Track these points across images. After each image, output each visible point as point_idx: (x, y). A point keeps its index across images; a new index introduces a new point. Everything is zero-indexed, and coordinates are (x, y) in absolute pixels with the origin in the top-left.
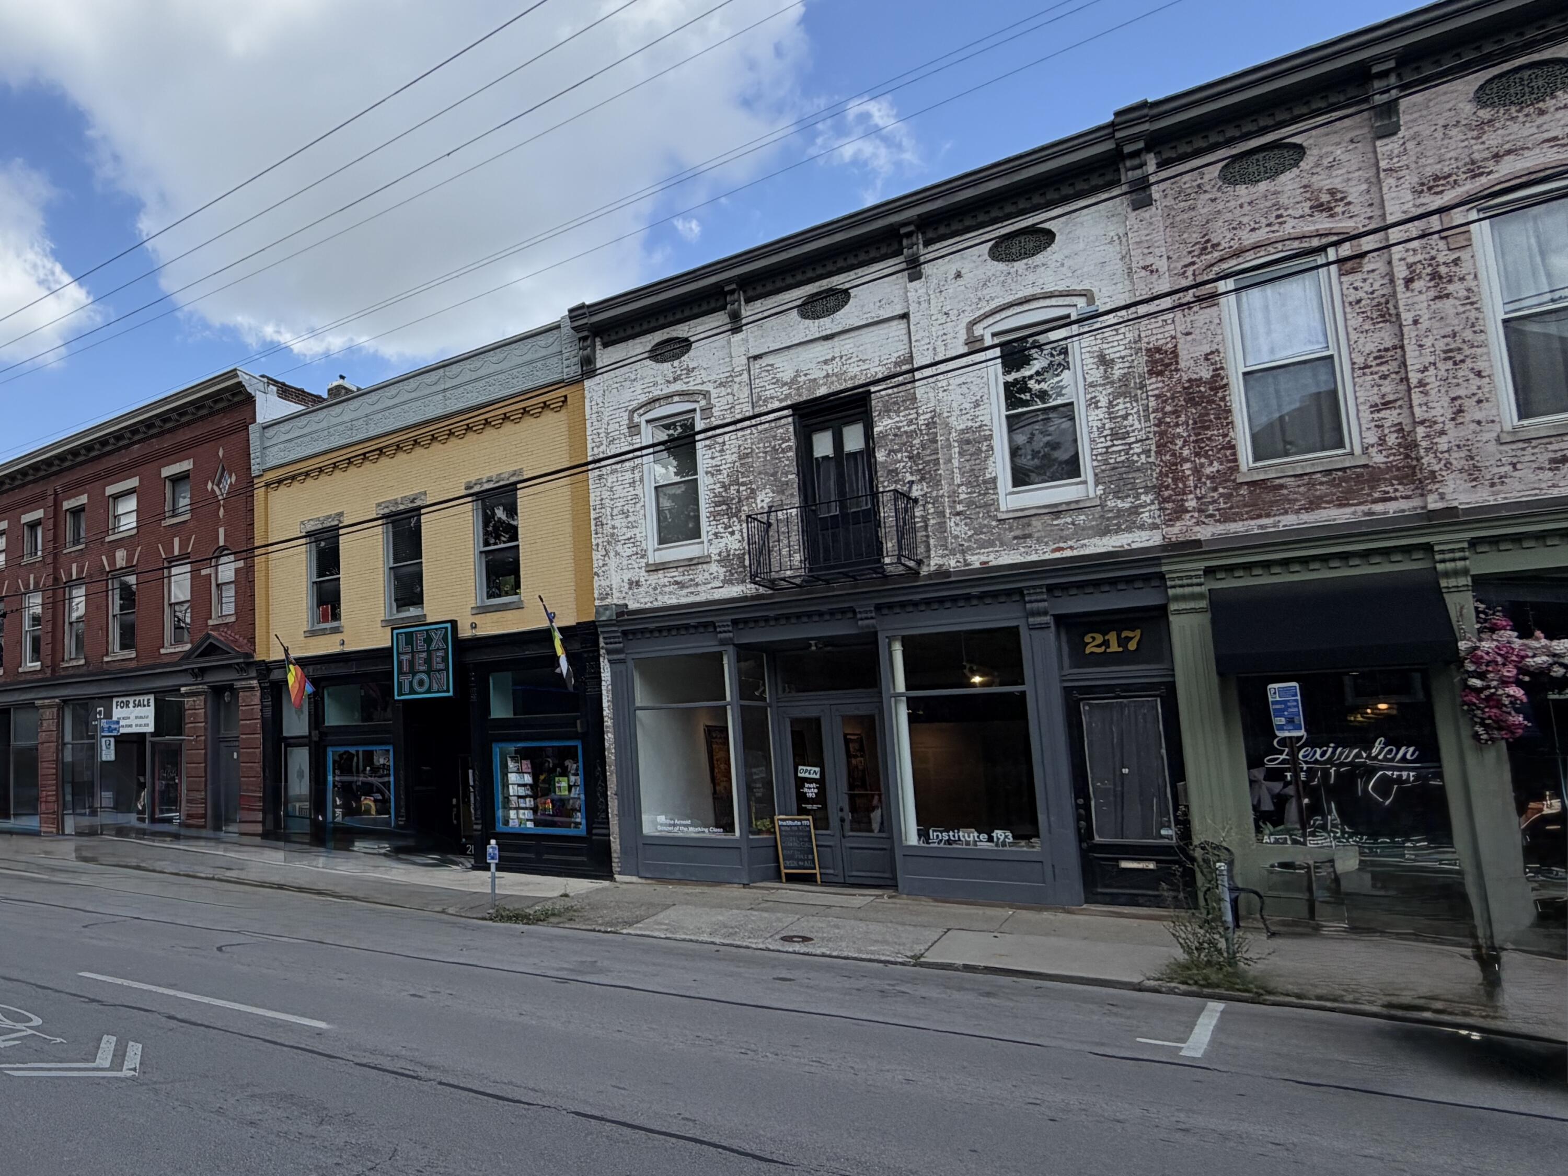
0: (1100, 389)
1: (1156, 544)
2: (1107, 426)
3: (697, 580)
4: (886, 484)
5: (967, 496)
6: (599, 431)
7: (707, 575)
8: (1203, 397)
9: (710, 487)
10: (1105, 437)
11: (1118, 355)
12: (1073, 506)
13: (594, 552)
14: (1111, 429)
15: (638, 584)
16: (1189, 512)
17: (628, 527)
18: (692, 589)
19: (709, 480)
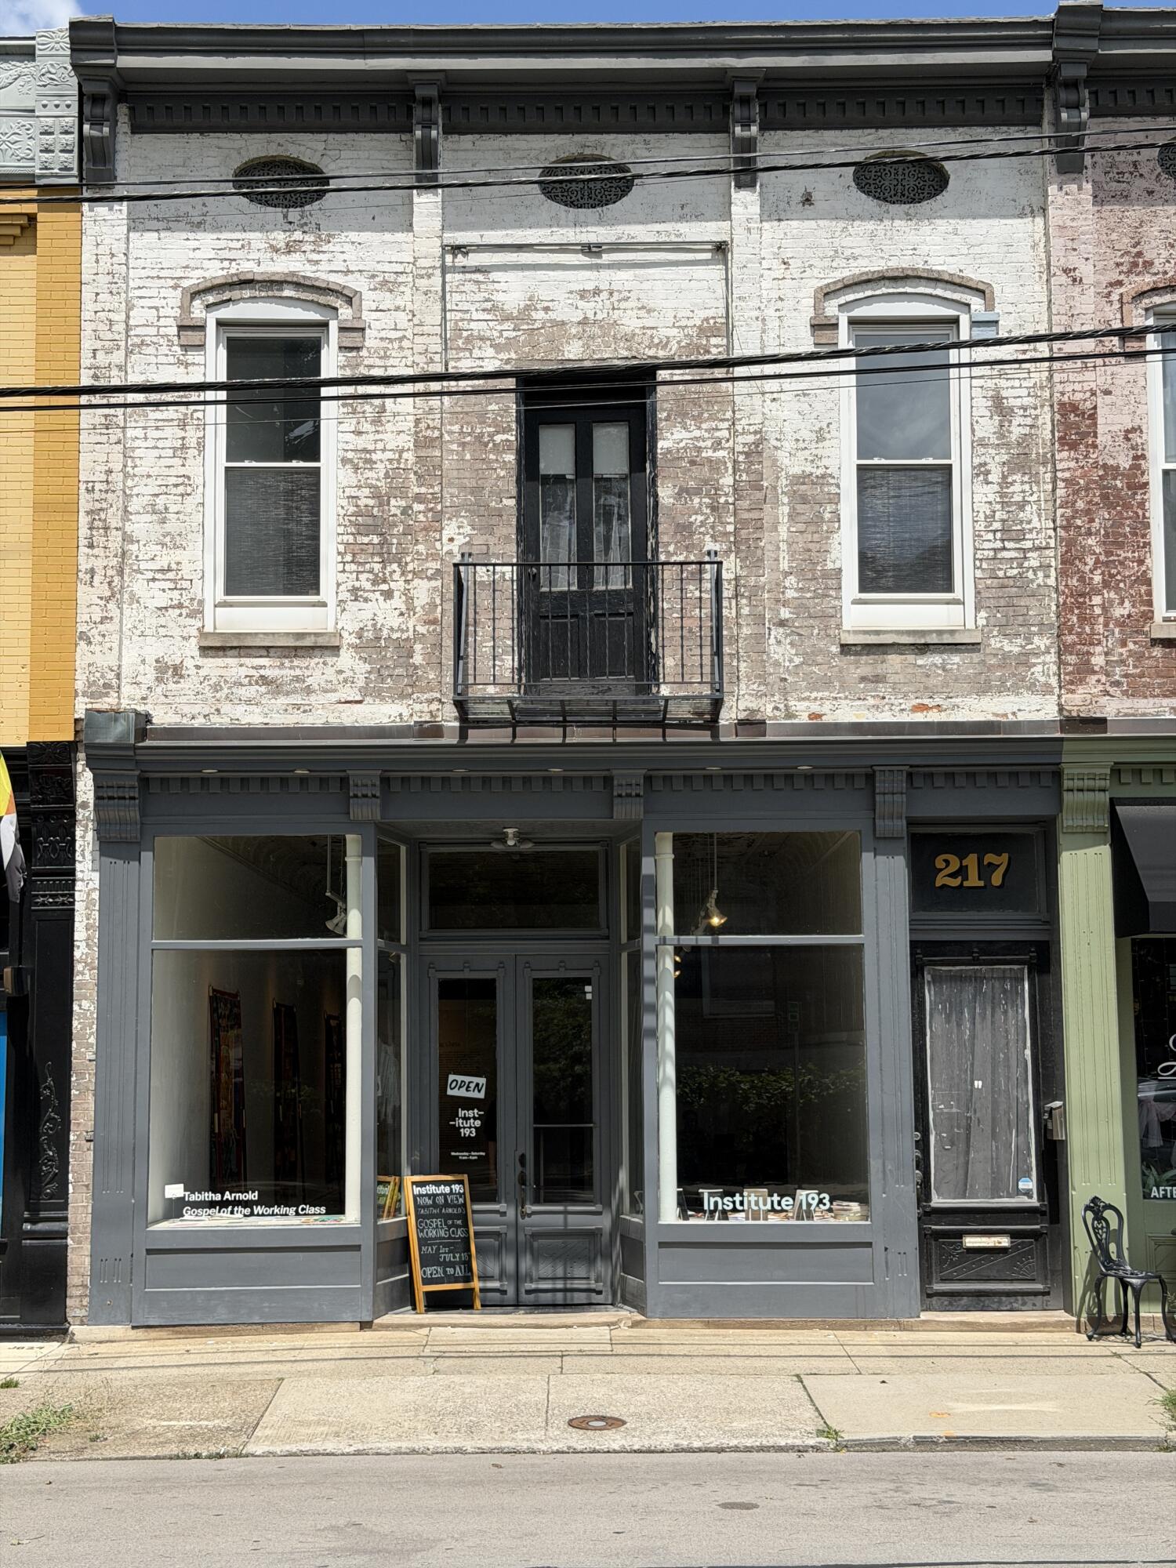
0: (993, 452)
1: (1049, 718)
2: (998, 515)
3: (309, 681)
4: (671, 548)
5: (796, 595)
6: (111, 316)
7: (330, 672)
8: (1118, 496)
9: (349, 492)
10: (995, 532)
11: (1018, 403)
12: (947, 639)
13: (81, 588)
14: (1003, 521)
15: (177, 671)
16: (1094, 672)
17: (163, 545)
18: (296, 699)
19: (347, 476)
